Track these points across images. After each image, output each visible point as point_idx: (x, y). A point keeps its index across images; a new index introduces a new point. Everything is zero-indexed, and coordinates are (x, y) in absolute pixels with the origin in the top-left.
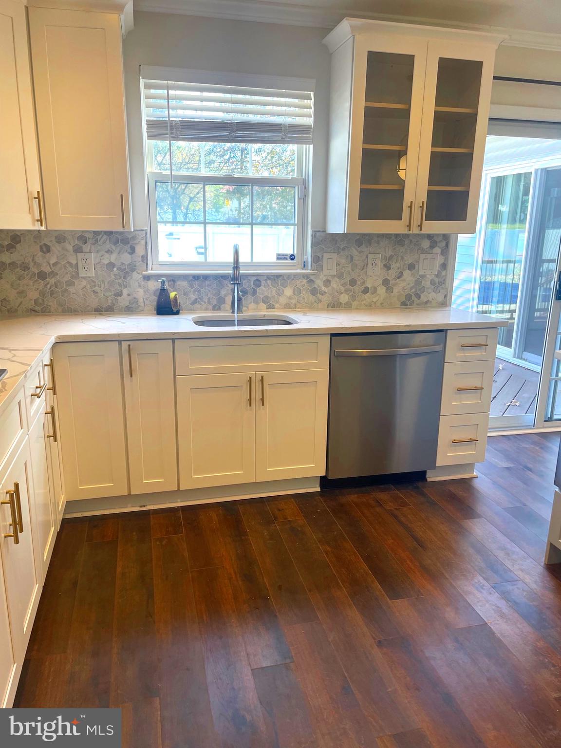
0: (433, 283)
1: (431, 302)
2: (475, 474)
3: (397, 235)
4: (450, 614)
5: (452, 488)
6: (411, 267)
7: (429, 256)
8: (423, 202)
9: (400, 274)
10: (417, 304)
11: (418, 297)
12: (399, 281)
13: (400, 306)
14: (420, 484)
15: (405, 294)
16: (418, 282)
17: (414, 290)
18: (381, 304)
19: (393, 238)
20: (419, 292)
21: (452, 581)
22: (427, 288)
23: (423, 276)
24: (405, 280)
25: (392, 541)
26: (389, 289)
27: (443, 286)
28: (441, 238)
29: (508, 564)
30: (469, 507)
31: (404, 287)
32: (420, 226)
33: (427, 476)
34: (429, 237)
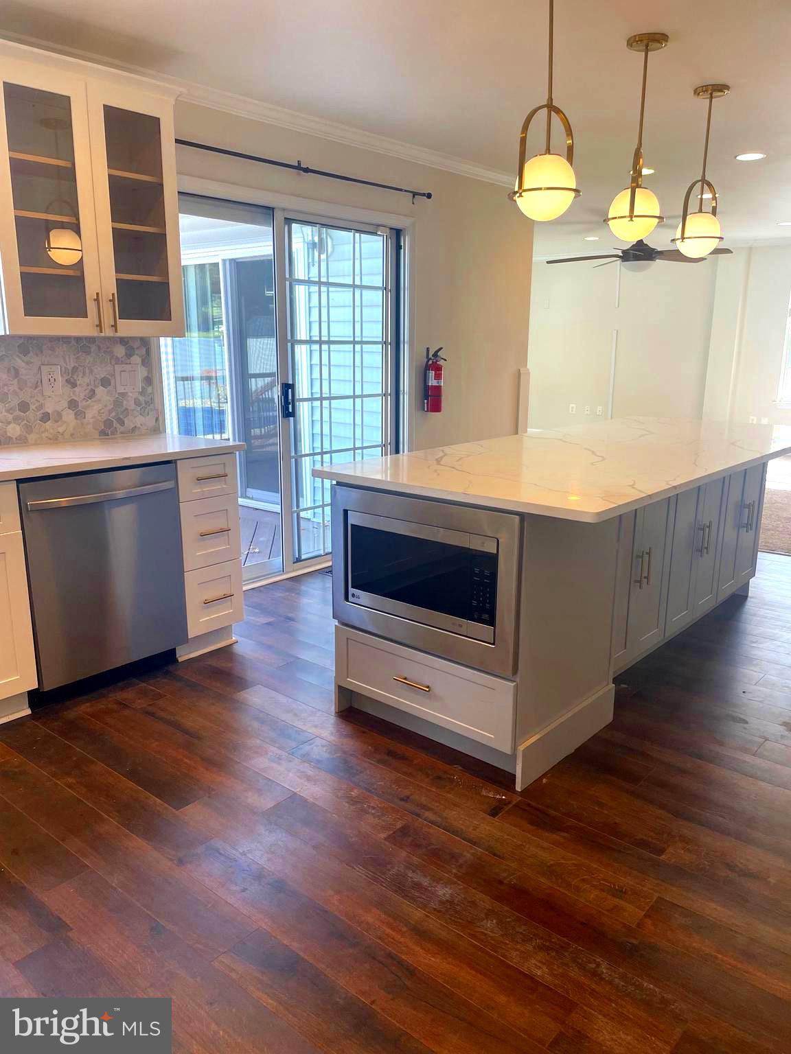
0: (137, 403)
1: (139, 428)
2: (234, 638)
3: (78, 339)
4: (252, 798)
5: (212, 662)
6: (105, 382)
7: (128, 367)
8: (113, 294)
9: (91, 393)
10: (122, 433)
11: (122, 423)
12: (92, 402)
13: (98, 437)
14: (171, 668)
15: (103, 420)
16: (117, 403)
17: (113, 414)
18: (72, 435)
19: (74, 342)
20: (121, 417)
21: (244, 764)
22: (131, 410)
23: (123, 395)
24: (99, 400)
25: (157, 743)
26: (80, 415)
27: (152, 406)
28: (137, 344)
29: (299, 724)
30: (239, 677)
31: (101, 410)
32: (115, 326)
33: (177, 656)
34: (123, 341)
